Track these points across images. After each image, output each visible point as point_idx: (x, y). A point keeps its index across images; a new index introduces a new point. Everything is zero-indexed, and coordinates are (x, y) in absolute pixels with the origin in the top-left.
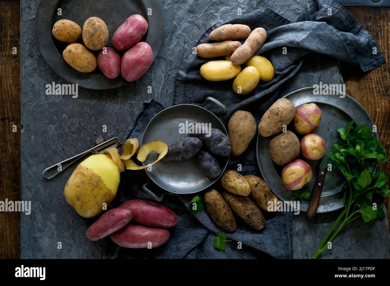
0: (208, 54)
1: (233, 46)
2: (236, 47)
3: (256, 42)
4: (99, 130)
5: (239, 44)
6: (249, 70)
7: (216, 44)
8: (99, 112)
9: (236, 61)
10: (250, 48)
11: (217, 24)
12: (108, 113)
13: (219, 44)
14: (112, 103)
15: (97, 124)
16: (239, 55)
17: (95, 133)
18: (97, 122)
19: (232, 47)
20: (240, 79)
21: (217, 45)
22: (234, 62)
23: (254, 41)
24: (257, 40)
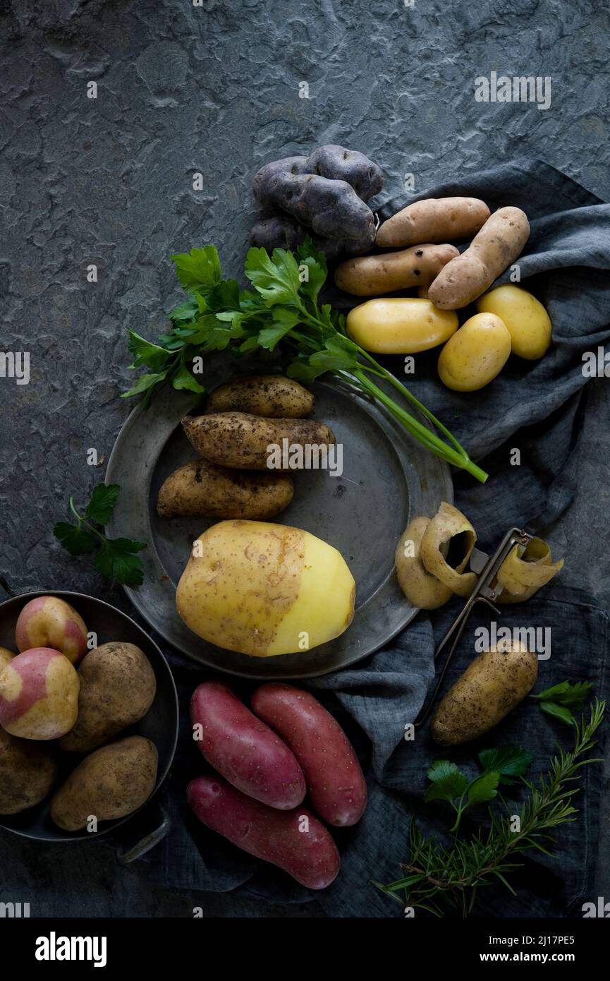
0: (370, 286)
1: (437, 259)
2: (444, 261)
3: (497, 244)
4: (71, 482)
5: (452, 251)
6: (482, 322)
7: (388, 255)
8: (71, 433)
9: (442, 300)
10: (480, 261)
11: (397, 201)
12: (95, 438)
13: (397, 257)
14: (108, 411)
15: (65, 465)
16: (451, 281)
17: (59, 491)
18: (65, 462)
19: (434, 260)
20: (455, 348)
21: (393, 259)
22: (439, 302)
23: (492, 241)
24: (500, 239)
